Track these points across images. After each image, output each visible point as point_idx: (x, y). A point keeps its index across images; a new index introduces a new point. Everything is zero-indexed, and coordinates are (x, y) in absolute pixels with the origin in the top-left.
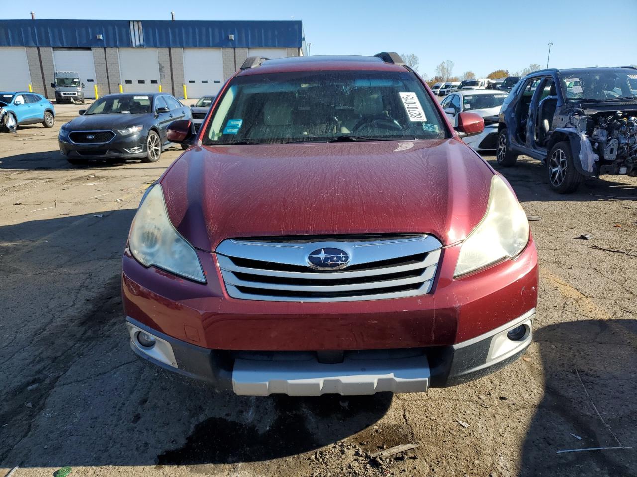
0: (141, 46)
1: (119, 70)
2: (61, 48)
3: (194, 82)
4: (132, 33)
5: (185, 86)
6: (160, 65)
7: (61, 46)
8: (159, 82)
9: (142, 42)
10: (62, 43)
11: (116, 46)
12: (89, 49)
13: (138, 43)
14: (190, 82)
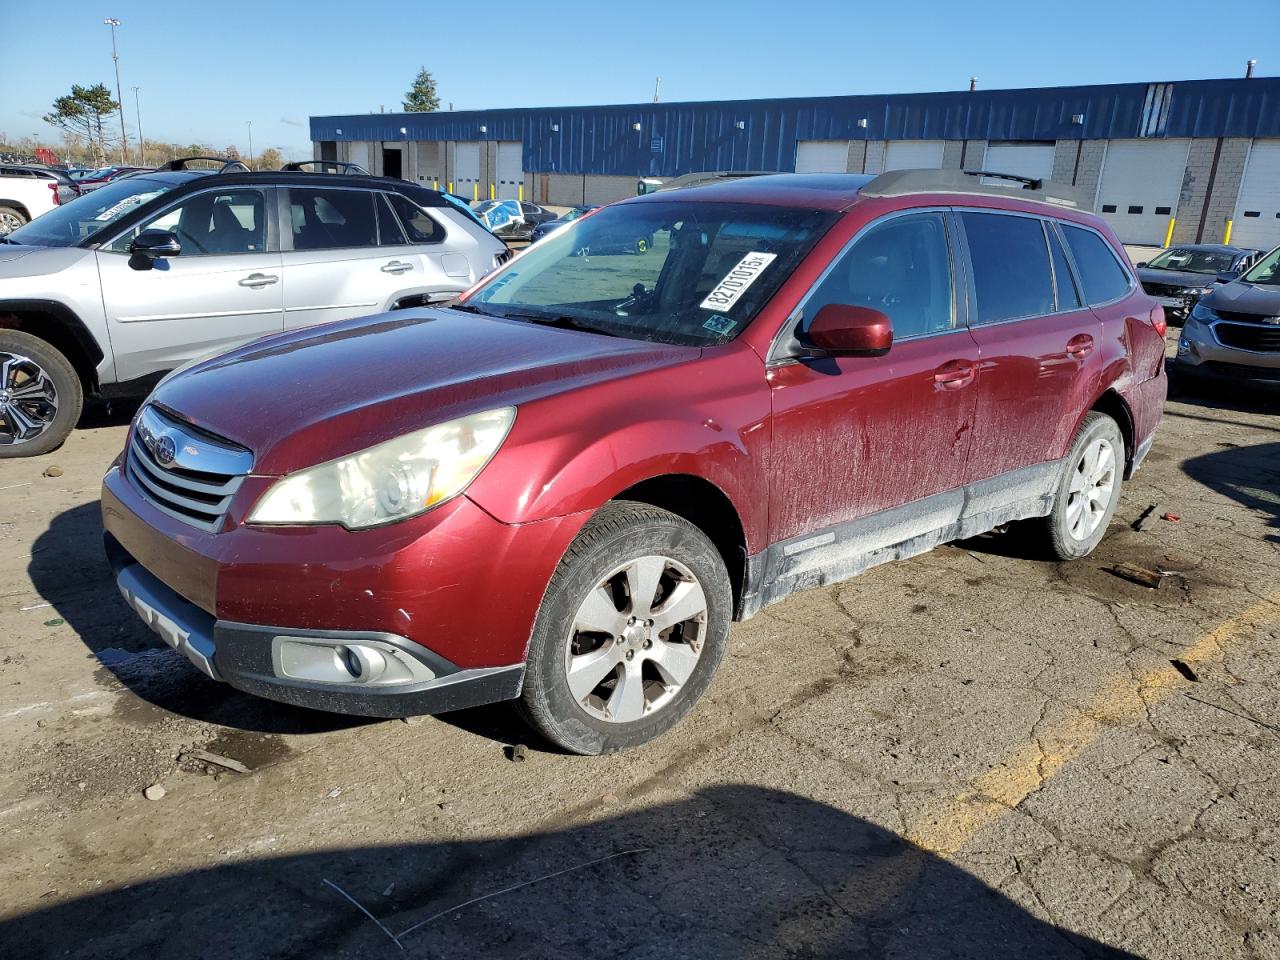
0: (1157, 135)
1: (1096, 185)
2: (1004, 141)
3: (1256, 214)
4: (1147, 108)
5: (1231, 223)
6: (1187, 173)
7: (1003, 138)
8: (1173, 212)
9: (1162, 126)
10: (1006, 133)
11: (1105, 136)
12: (1052, 143)
13: (1152, 129)
14: (1248, 214)
